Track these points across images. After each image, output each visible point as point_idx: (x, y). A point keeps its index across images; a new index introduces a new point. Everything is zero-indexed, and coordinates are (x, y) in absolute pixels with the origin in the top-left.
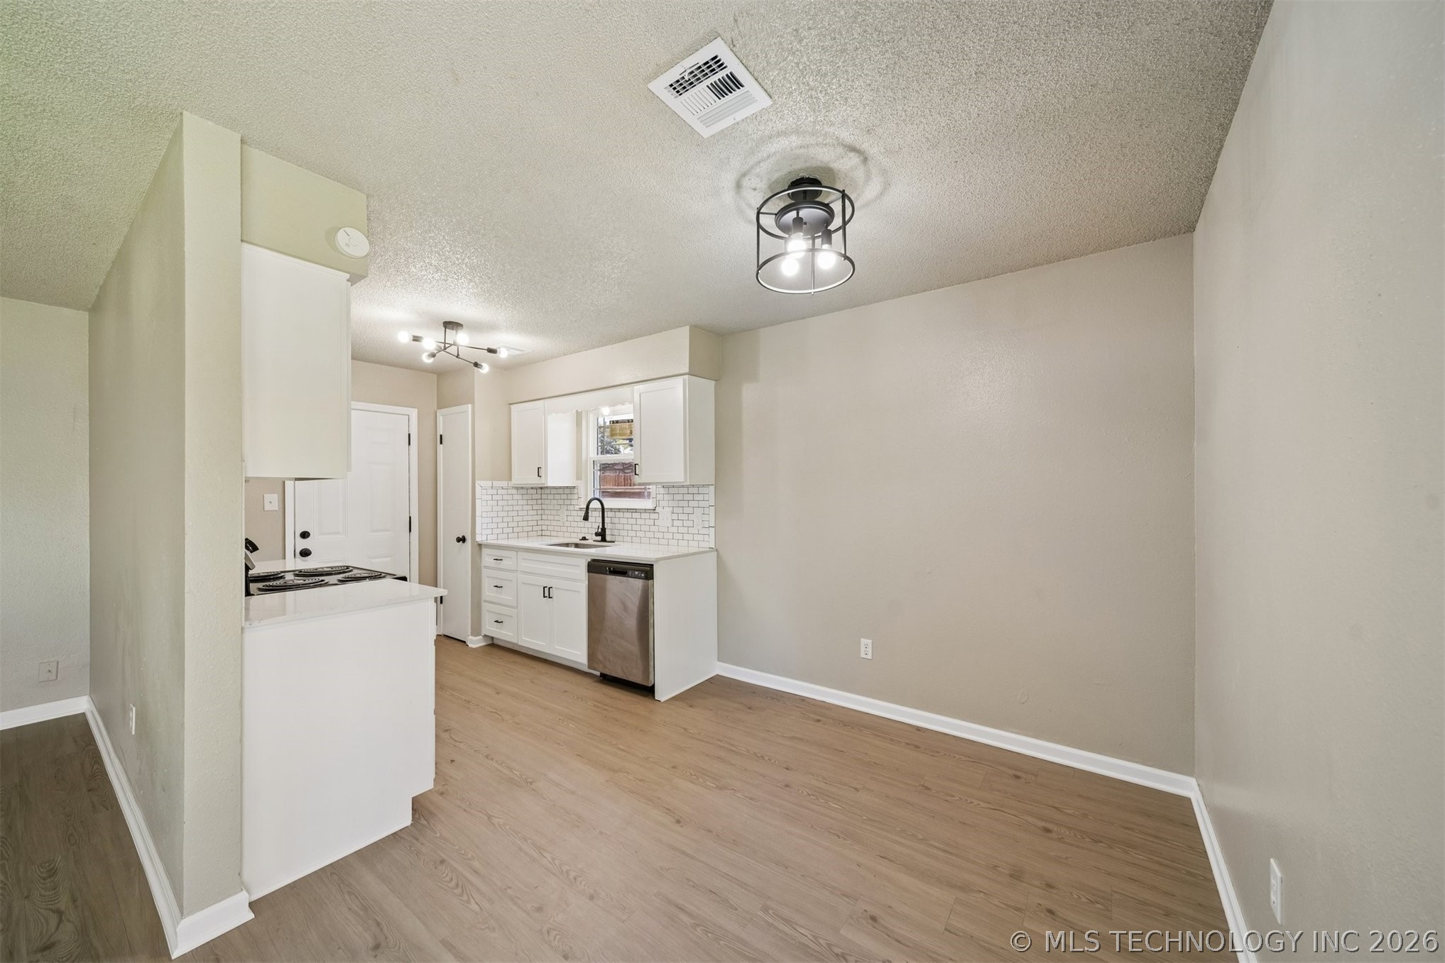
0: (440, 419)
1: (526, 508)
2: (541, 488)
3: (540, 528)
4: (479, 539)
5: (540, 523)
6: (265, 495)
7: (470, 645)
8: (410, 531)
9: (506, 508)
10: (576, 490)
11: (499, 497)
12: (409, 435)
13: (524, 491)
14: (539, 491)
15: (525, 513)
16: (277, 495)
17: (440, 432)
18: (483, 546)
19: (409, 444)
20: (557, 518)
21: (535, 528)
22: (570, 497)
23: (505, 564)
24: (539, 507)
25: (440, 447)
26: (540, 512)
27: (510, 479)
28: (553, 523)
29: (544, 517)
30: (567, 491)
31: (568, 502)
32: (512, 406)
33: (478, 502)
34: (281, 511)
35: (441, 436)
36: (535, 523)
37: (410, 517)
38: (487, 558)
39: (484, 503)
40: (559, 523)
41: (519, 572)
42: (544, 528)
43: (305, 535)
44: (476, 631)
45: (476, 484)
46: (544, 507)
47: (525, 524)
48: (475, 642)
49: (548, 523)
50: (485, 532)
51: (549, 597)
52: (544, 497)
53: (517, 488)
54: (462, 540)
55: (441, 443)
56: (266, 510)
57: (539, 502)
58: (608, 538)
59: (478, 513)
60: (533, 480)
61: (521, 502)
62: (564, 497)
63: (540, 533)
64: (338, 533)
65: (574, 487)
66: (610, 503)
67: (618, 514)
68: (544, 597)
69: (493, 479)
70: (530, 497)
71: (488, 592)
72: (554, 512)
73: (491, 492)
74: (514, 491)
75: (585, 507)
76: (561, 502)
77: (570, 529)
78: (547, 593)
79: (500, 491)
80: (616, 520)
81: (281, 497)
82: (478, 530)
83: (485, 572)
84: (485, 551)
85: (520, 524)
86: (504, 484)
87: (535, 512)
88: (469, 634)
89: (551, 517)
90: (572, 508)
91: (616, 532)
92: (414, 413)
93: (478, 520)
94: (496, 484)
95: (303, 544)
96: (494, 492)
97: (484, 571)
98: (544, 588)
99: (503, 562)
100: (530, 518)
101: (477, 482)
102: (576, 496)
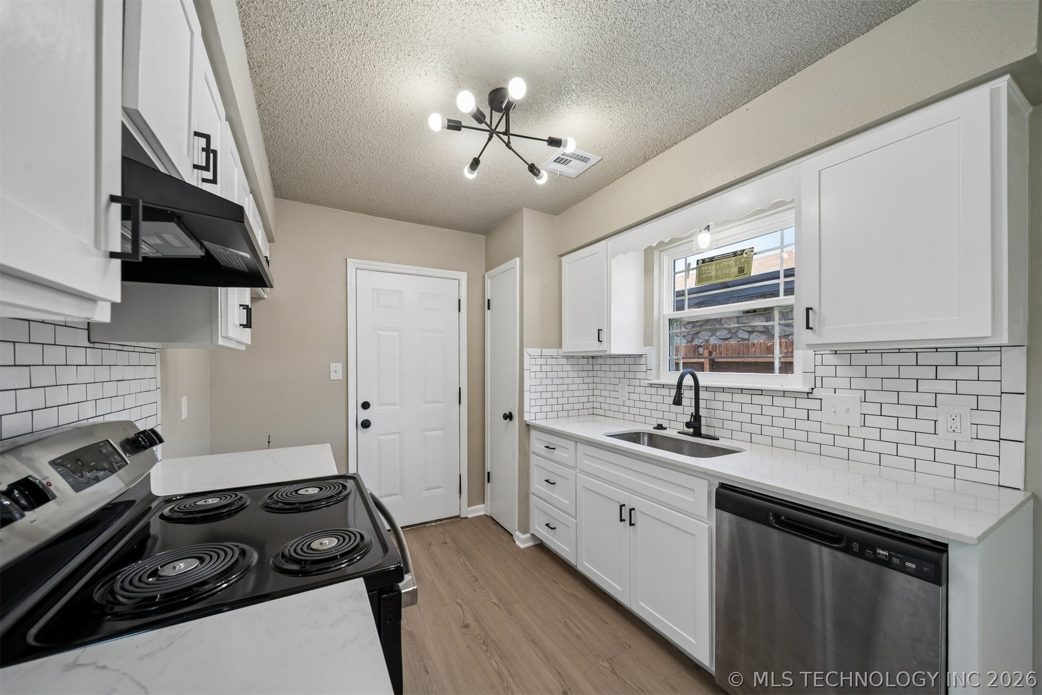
0: (488, 282)
1: (576, 381)
2: (593, 357)
3: (590, 405)
4: (527, 418)
5: (591, 399)
6: (331, 364)
7: (518, 543)
8: (460, 403)
9: (556, 381)
10: (643, 359)
11: (549, 368)
12: (459, 300)
13: (575, 361)
14: (591, 360)
15: (575, 387)
16: (341, 364)
17: (488, 296)
18: (531, 428)
19: (459, 311)
20: (613, 394)
21: (586, 406)
22: (633, 368)
23: (559, 454)
24: (590, 380)
25: (488, 313)
26: (591, 386)
27: (560, 346)
28: (609, 400)
29: (597, 392)
30: (631, 361)
31: (632, 375)
32: (563, 259)
33: (526, 373)
34: (345, 380)
35: (489, 300)
36: (586, 399)
37: (460, 388)
38: (537, 443)
39: (533, 375)
40: (617, 402)
41: (577, 471)
42: (597, 405)
43: (366, 405)
44: (524, 529)
45: (525, 353)
46: (597, 380)
47: (575, 400)
48: (522, 541)
49: (601, 399)
50: (534, 410)
51: (631, 524)
52: (597, 367)
53: (567, 357)
54: (509, 417)
55: (489, 308)
56: (331, 379)
57: (591, 374)
58: (704, 431)
59: (526, 387)
60: (592, 346)
61: (571, 374)
62: (626, 368)
63: (591, 411)
64: (395, 404)
65: (641, 356)
66: (707, 378)
67: (720, 396)
68: (622, 520)
69: (543, 345)
70: (580, 368)
71: (537, 485)
72: (611, 387)
73: (539, 361)
74: (564, 361)
75: (676, 383)
76: (621, 375)
77: (633, 410)
78: (627, 515)
79: (550, 361)
80: (715, 405)
81: (345, 367)
82: (526, 408)
83: (534, 459)
84: (533, 433)
85: (571, 400)
86: (553, 352)
87: (585, 387)
88: (516, 528)
89: (606, 393)
90: (637, 382)
91: (716, 423)
92: (463, 276)
93: (527, 395)
94: (546, 352)
95: (364, 415)
96: (543, 361)
97: (533, 457)
98: (621, 506)
99: (556, 451)
100: (580, 393)
101: (525, 349)
102: (643, 368)
